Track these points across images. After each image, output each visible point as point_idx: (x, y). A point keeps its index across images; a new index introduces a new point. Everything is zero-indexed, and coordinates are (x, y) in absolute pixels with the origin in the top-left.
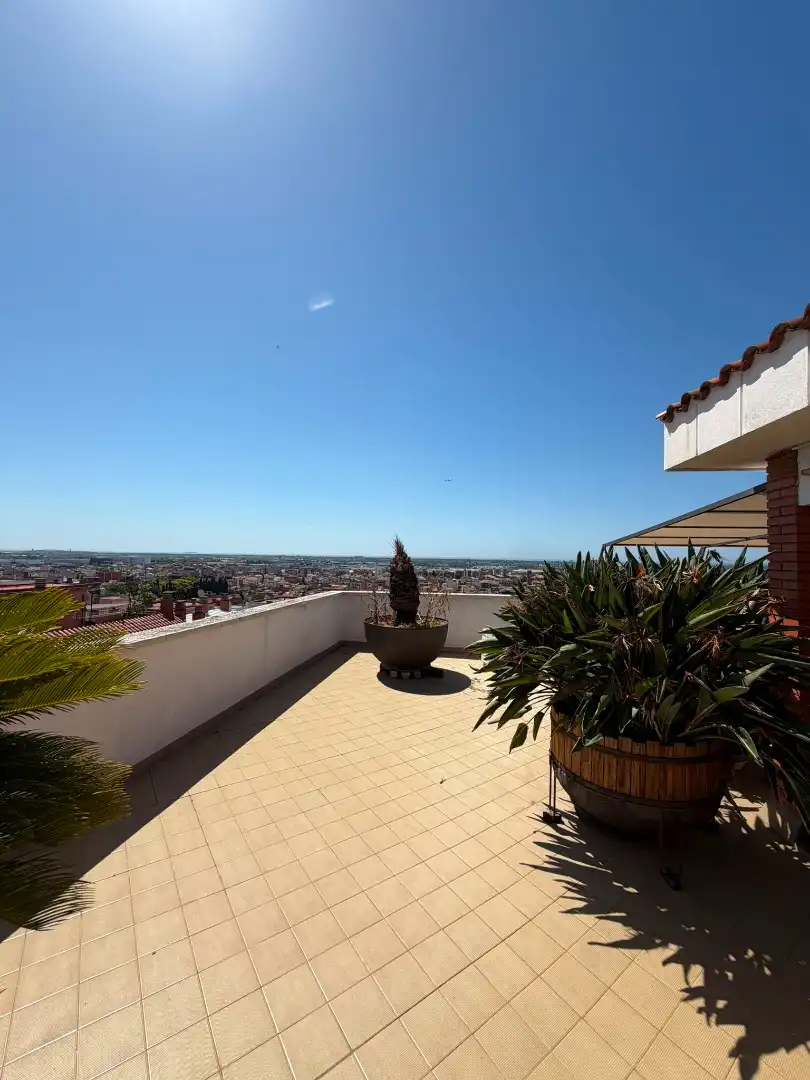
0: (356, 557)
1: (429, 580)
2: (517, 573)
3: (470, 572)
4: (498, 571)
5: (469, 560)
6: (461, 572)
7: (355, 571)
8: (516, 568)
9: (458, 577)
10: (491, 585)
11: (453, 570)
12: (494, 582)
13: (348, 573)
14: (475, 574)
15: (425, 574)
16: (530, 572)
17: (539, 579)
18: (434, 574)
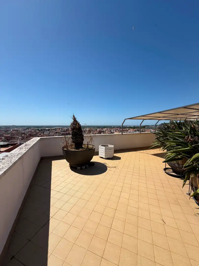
0: (12, 126)
1: (40, 132)
2: (65, 129)
3: (52, 129)
4: (60, 129)
5: (51, 126)
6: (49, 129)
7: (13, 130)
8: (65, 128)
9: (49, 131)
10: (58, 132)
11: (47, 129)
12: (59, 131)
13: (10, 131)
14: (54, 129)
15: (38, 130)
16: (68, 129)
17: (70, 130)
18: (41, 130)
